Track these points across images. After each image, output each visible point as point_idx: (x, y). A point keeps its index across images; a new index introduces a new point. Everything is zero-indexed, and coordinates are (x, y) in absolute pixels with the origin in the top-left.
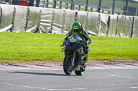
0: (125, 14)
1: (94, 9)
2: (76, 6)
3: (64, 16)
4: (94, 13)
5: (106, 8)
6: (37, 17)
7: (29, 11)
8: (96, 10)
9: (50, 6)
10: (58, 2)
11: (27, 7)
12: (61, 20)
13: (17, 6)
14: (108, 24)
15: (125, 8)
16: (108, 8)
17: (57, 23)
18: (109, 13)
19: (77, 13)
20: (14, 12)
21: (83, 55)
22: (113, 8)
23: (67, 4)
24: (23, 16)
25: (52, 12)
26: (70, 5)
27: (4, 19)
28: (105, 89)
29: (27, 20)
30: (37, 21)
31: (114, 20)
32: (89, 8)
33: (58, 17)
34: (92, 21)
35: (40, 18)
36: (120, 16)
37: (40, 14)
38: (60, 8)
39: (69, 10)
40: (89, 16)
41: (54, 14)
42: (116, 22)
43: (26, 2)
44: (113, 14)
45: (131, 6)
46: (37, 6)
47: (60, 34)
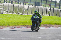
0: (35, 5)
1: (21, 3)
2: (13, 2)
4: (21, 5)
5: (27, 2)
8: (22, 3)
9: (2, 2)
14: (28, 10)
15: (35, 3)
16: (28, 3)
18: (28, 5)
19: (14, 5)
21: (39, 23)
22: (30, 3)
26: (11, 1)
28: (26, 38)
31: (30, 8)
32: (19, 3)
34: (21, 8)
36: (33, 6)
38: (7, 3)
39: (10, 3)
40: (19, 6)
42: (31, 9)
44: (30, 5)
45: (38, 2)
47: (7, 14)
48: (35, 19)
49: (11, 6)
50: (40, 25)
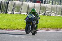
3: (57, 8)
6: (45, 8)
7: (41, 6)
9: (50, 3)
10: (54, 2)
11: (40, 4)
12: (55, 10)
13: (35, 3)
17: (54, 11)
20: (34, 6)
23: (58, 3)
24: (38, 8)
25: (51, 6)
26: (59, 3)
27: (30, 9)
29: (40, 9)
30: (44, 10)
33: (54, 9)
35: (46, 9)
37: (46, 7)
38: (55, 4)
39: (59, 5)
41: (52, 7)
43: (40, 2)
46: (45, 3)
47: (55, 16)
48: (30, 18)
49: (60, 8)
50: (37, 27)
